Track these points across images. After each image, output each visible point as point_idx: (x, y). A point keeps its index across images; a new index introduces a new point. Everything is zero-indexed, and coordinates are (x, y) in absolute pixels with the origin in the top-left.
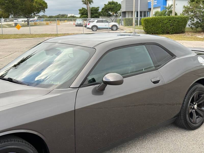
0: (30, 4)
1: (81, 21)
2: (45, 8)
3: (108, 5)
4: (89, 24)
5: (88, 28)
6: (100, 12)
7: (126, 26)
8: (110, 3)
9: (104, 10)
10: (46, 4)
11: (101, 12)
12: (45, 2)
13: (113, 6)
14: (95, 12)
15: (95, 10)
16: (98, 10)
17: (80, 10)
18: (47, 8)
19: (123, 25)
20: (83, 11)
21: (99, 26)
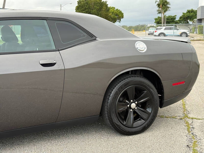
0: (105, 13)
1: (154, 29)
2: (121, 18)
3: (187, 13)
4: (156, 31)
5: (155, 36)
6: (176, 21)
7: (199, 34)
8: (189, 12)
9: (182, 19)
10: (122, 14)
11: (179, 21)
12: (121, 12)
13: (192, 14)
14: (171, 20)
15: (172, 19)
16: (175, 18)
17: (156, 19)
18: (123, 17)
19: (198, 33)
20: (158, 20)
21: (166, 34)
